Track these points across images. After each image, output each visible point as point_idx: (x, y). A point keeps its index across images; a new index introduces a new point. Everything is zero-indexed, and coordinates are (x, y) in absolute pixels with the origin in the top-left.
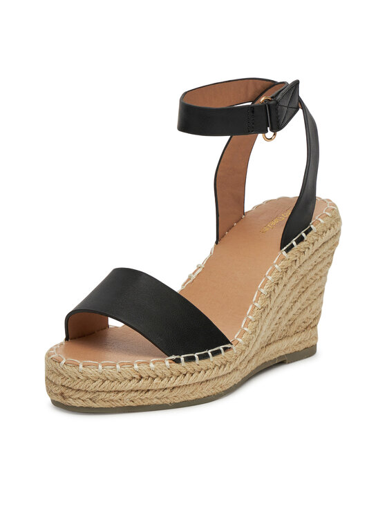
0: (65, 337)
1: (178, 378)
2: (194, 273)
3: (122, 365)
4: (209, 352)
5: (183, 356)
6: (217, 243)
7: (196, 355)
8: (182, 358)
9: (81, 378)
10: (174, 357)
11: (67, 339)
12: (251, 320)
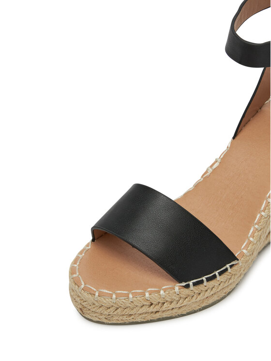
0: (91, 238)
1: (187, 299)
2: (211, 166)
3: (135, 295)
4: (217, 273)
5: (192, 281)
6: (234, 138)
7: (204, 278)
8: (191, 283)
9: (97, 304)
10: (184, 284)
11: (93, 240)
12: (257, 230)
